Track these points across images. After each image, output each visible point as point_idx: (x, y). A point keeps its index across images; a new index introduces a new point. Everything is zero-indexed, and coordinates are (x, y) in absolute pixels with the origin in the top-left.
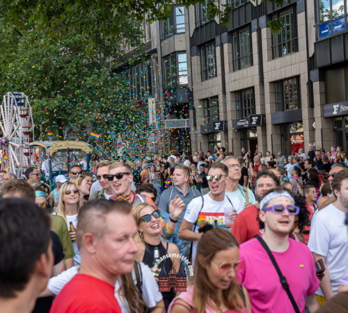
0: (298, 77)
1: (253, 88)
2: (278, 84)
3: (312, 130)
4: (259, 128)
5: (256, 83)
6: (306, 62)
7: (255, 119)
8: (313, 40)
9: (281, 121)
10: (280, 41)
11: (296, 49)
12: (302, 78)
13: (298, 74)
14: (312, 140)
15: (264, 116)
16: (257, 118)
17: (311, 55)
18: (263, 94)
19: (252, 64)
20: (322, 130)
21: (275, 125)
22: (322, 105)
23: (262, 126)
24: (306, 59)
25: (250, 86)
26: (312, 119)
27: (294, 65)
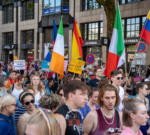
0: (33, 30)
1: (13, 32)
2: (24, 32)
3: (38, 53)
4: (14, 50)
5: (15, 30)
6: (37, 24)
7: (13, 46)
8: (41, 15)
9: (24, 48)
10: (26, 13)
11: (33, 18)
12: (35, 30)
13: (33, 28)
14: (38, 57)
15: (17, 45)
16: (14, 45)
17: (39, 21)
18: (17, 35)
19: (13, 22)
20: (42, 53)
21: (21, 49)
22: (43, 43)
23: (16, 49)
24: (37, 23)
25: (11, 31)
26: (38, 49)
27: (32, 24)
